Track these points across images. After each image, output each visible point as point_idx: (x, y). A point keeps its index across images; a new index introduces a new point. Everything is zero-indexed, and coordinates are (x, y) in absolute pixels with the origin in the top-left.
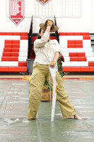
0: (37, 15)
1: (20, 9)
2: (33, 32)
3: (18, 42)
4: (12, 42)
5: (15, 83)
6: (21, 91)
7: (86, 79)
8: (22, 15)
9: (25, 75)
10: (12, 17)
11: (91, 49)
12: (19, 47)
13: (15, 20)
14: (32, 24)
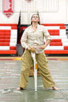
0: (24, 10)
1: (11, 6)
2: (21, 24)
3: (10, 31)
4: (5, 31)
5: (7, 63)
6: (12, 69)
7: (62, 59)
8: (12, 10)
9: (15, 56)
10: (5, 12)
11: (66, 36)
12: (10, 35)
13: (7, 14)
14: (20, 17)
